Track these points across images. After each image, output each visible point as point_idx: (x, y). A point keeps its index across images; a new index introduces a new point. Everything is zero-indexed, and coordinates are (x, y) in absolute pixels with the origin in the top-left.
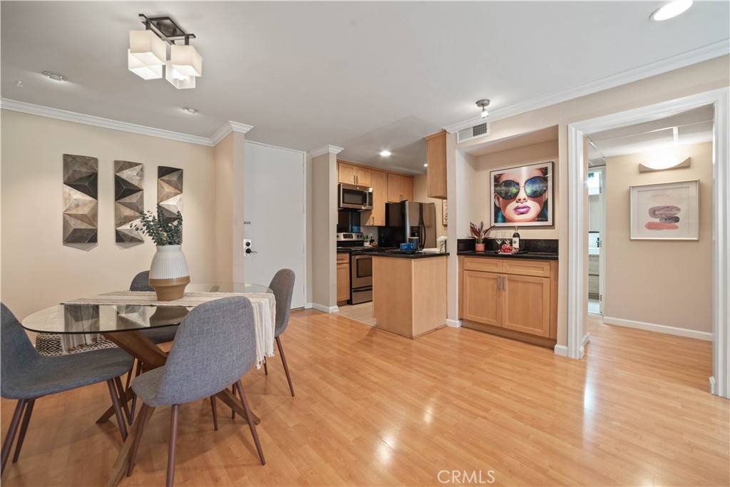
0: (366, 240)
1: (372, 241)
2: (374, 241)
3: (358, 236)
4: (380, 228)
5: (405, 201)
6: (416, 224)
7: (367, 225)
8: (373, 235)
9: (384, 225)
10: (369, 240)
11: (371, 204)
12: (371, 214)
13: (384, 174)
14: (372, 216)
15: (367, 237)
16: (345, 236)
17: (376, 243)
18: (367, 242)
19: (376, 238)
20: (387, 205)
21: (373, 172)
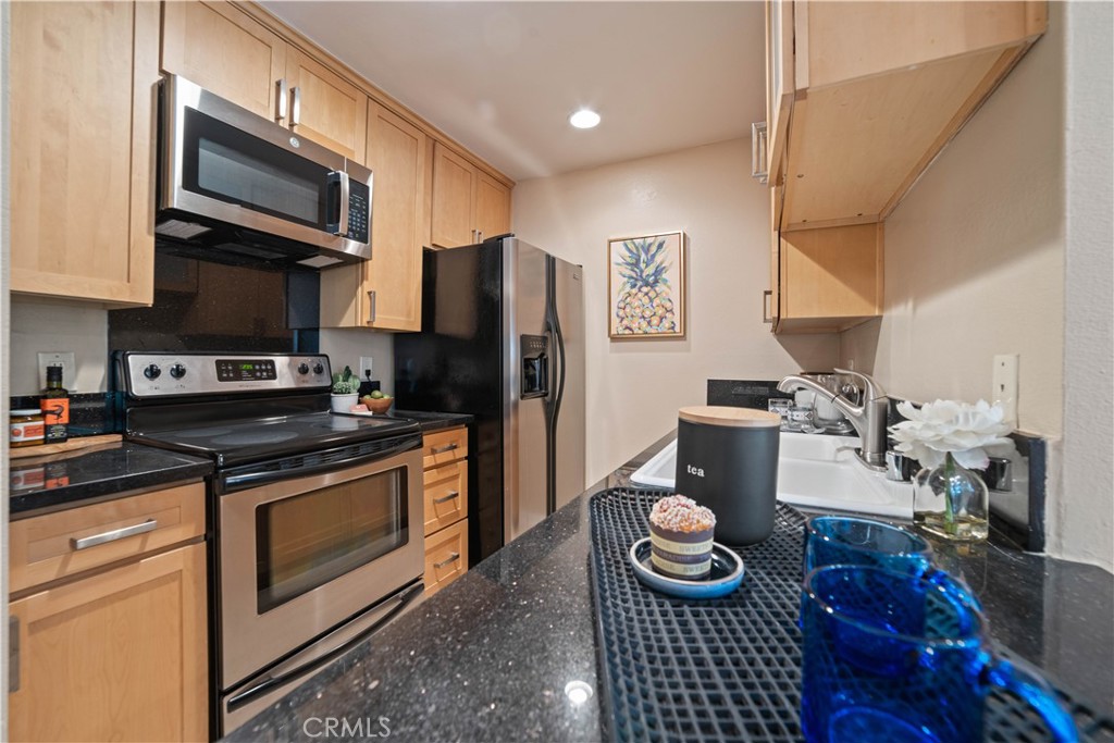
0: (340, 384)
1: (367, 388)
2: (376, 386)
3: (304, 370)
4: (400, 339)
5: (500, 238)
6: (536, 329)
7: (346, 322)
8: (377, 363)
9: (418, 329)
10: (355, 383)
11: (362, 236)
12: (364, 277)
13: (421, 137)
14: (367, 286)
15: (348, 373)
16: (223, 371)
17: (385, 396)
18: (347, 391)
19: (385, 376)
20: (429, 257)
21: (375, 108)
